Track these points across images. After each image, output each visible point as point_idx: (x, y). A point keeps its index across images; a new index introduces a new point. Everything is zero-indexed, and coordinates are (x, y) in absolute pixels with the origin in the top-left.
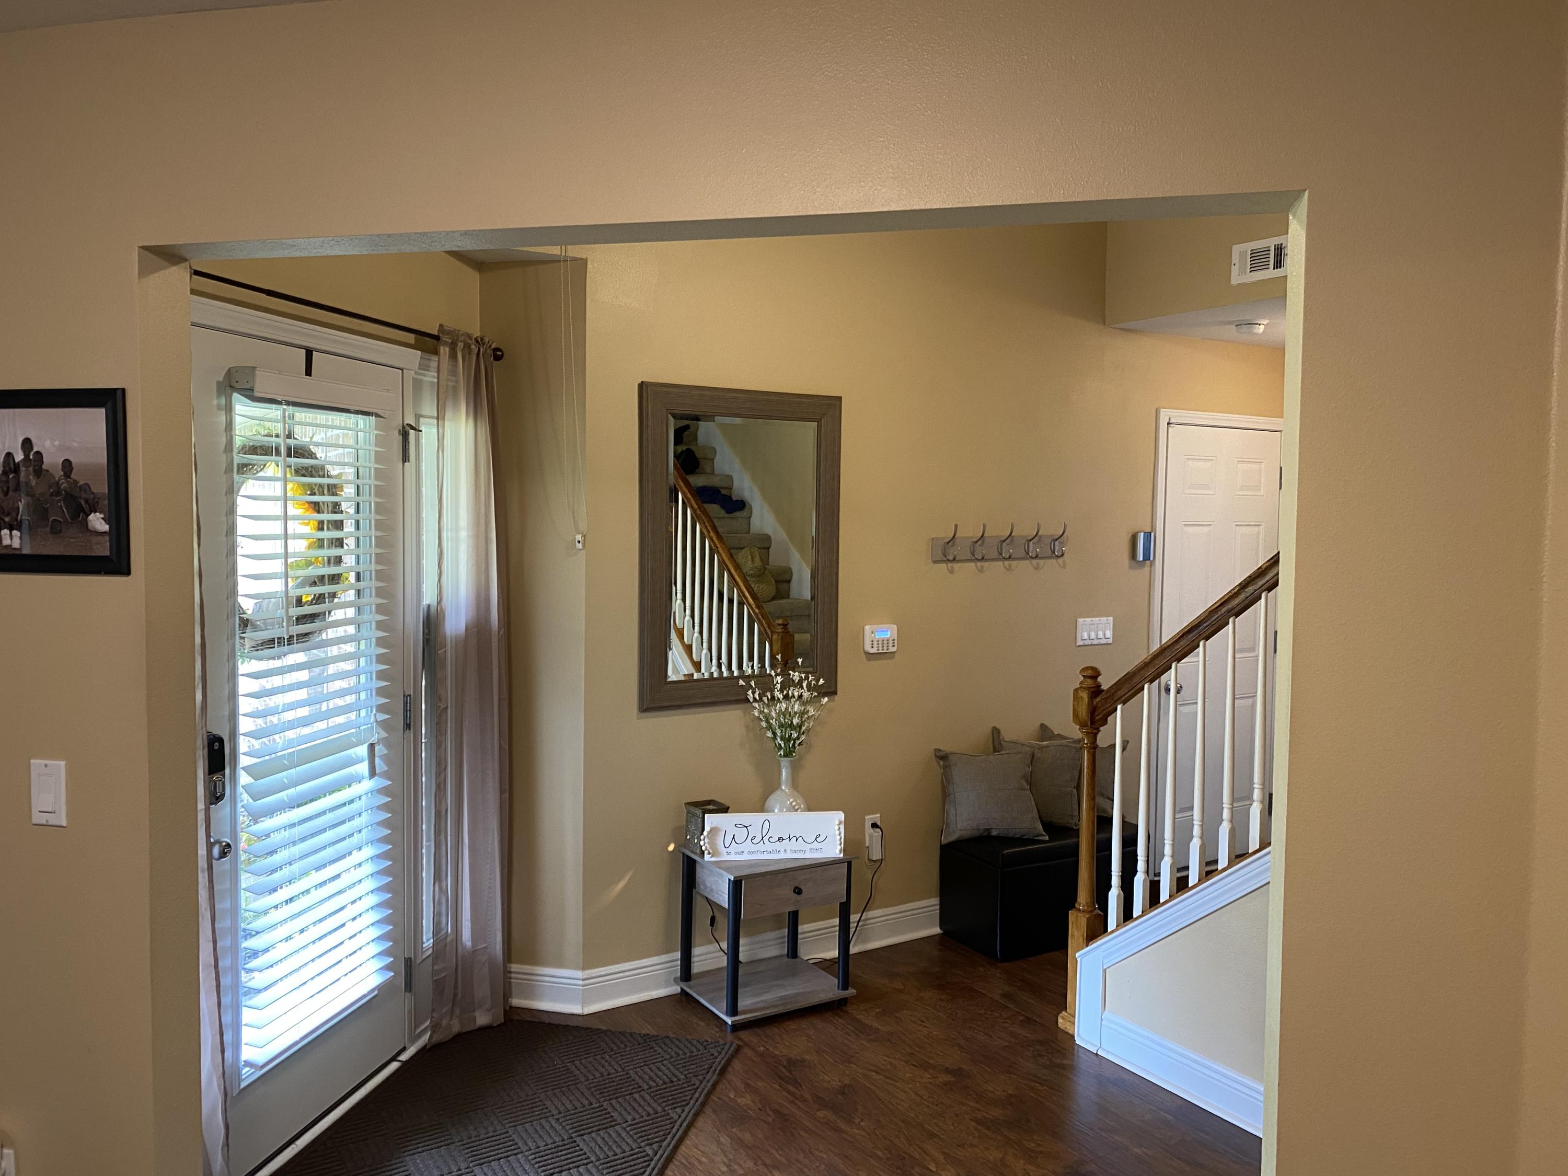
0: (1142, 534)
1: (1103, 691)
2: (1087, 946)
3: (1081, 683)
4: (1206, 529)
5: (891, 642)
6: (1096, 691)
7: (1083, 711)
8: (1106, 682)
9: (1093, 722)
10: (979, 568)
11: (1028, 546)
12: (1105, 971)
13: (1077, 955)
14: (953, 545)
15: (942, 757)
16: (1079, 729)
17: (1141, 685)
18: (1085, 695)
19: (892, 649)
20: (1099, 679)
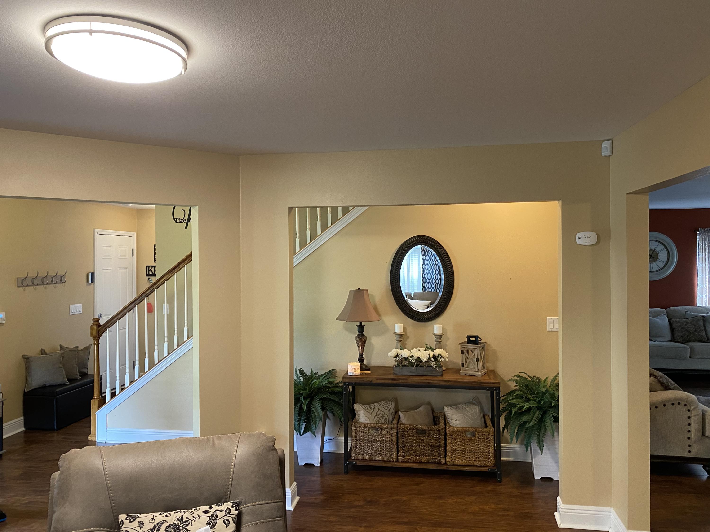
0: (91, 273)
1: (101, 325)
2: (99, 409)
3: (93, 323)
4: (109, 271)
5: (3, 319)
6: (99, 325)
7: (95, 332)
8: (102, 322)
9: (98, 335)
10: (35, 288)
11: (53, 279)
12: (107, 415)
13: (96, 413)
14: (25, 280)
15: (26, 359)
16: (93, 339)
17: (116, 321)
18: (95, 327)
19: (4, 322)
20: (99, 321)
